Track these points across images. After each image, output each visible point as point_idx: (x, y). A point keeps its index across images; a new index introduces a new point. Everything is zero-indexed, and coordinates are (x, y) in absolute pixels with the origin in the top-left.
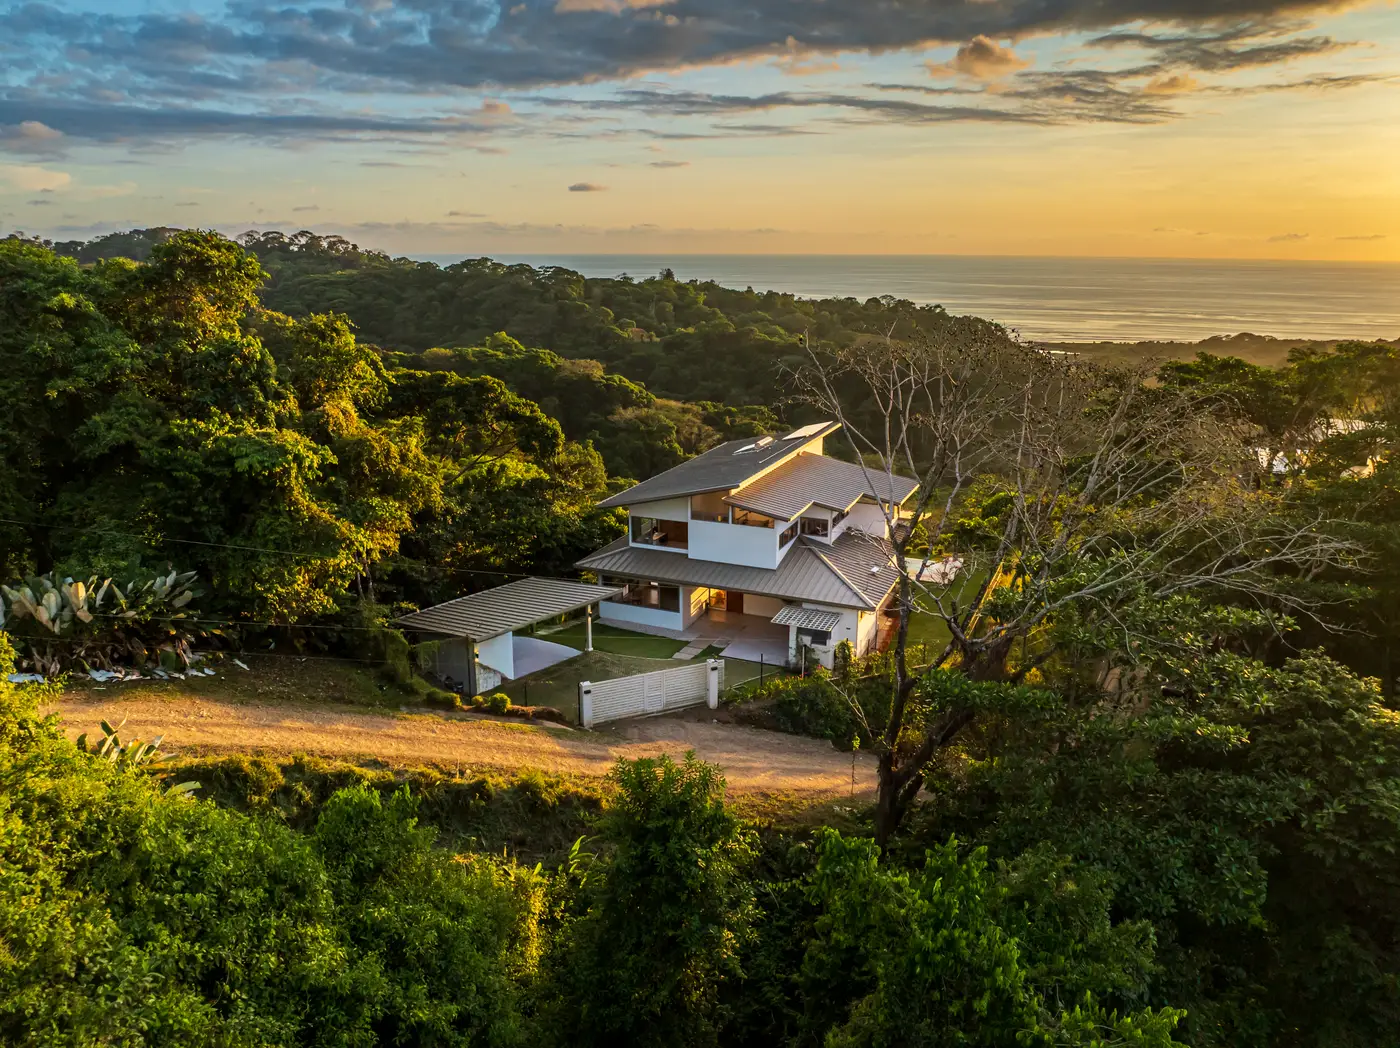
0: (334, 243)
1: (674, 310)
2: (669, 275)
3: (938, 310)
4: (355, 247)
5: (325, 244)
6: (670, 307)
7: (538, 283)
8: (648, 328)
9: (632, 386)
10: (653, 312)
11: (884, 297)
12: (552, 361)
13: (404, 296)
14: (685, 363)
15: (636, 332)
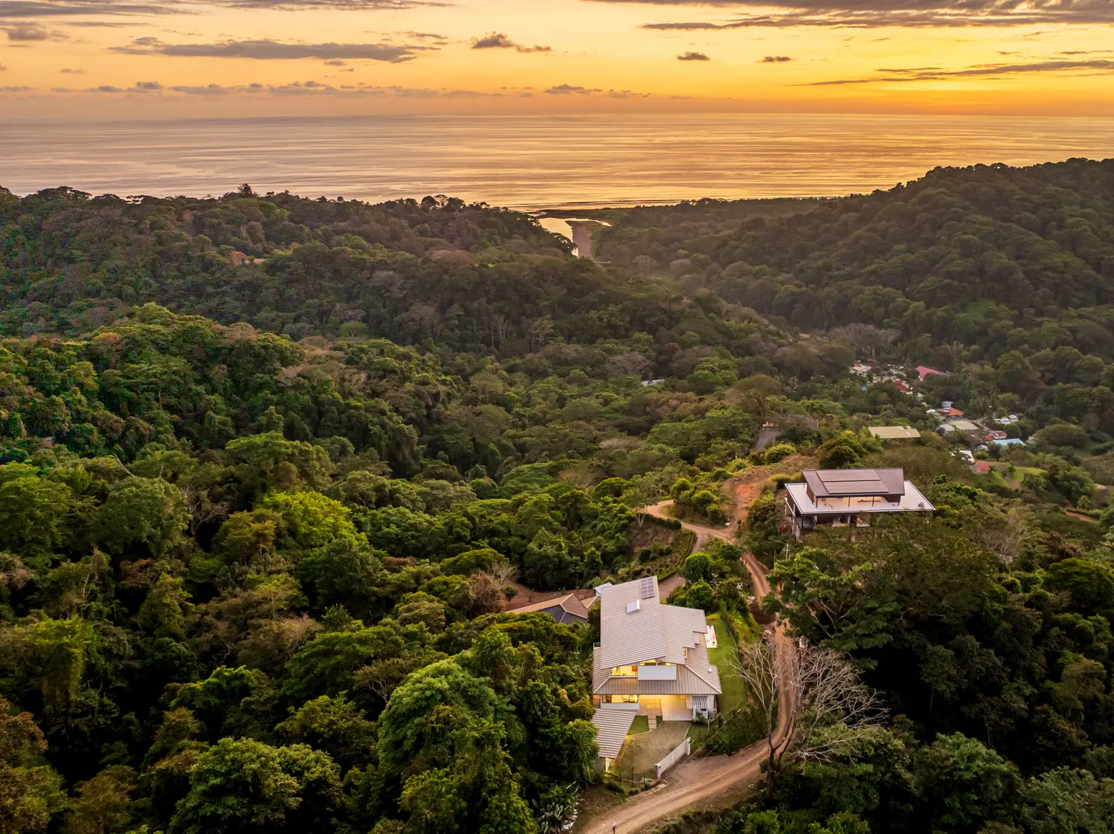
1: (263, 228)
2: (247, 188)
3: (484, 207)
6: (259, 226)
8: (245, 250)
10: (245, 232)
14: (289, 282)
15: (237, 257)
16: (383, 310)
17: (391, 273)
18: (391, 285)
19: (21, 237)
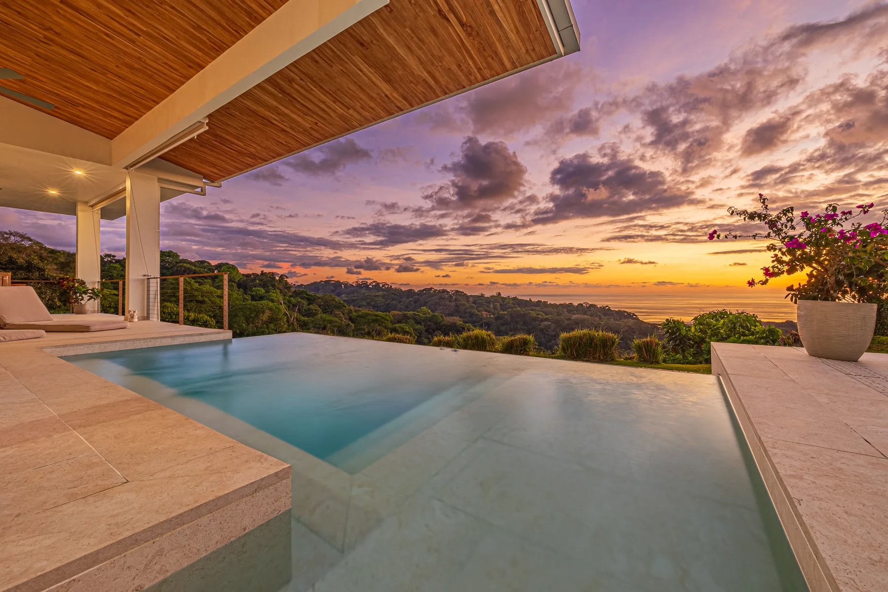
0: (384, 285)
1: (500, 306)
2: (499, 294)
3: (607, 308)
4: (391, 286)
5: (381, 285)
6: (498, 304)
7: (449, 295)
8: (489, 312)
10: (492, 306)
11: (584, 303)
12: (442, 318)
13: (402, 300)
14: (503, 325)
15: (484, 313)
16: (543, 339)
17: (549, 323)
18: (549, 328)
19: (413, 303)
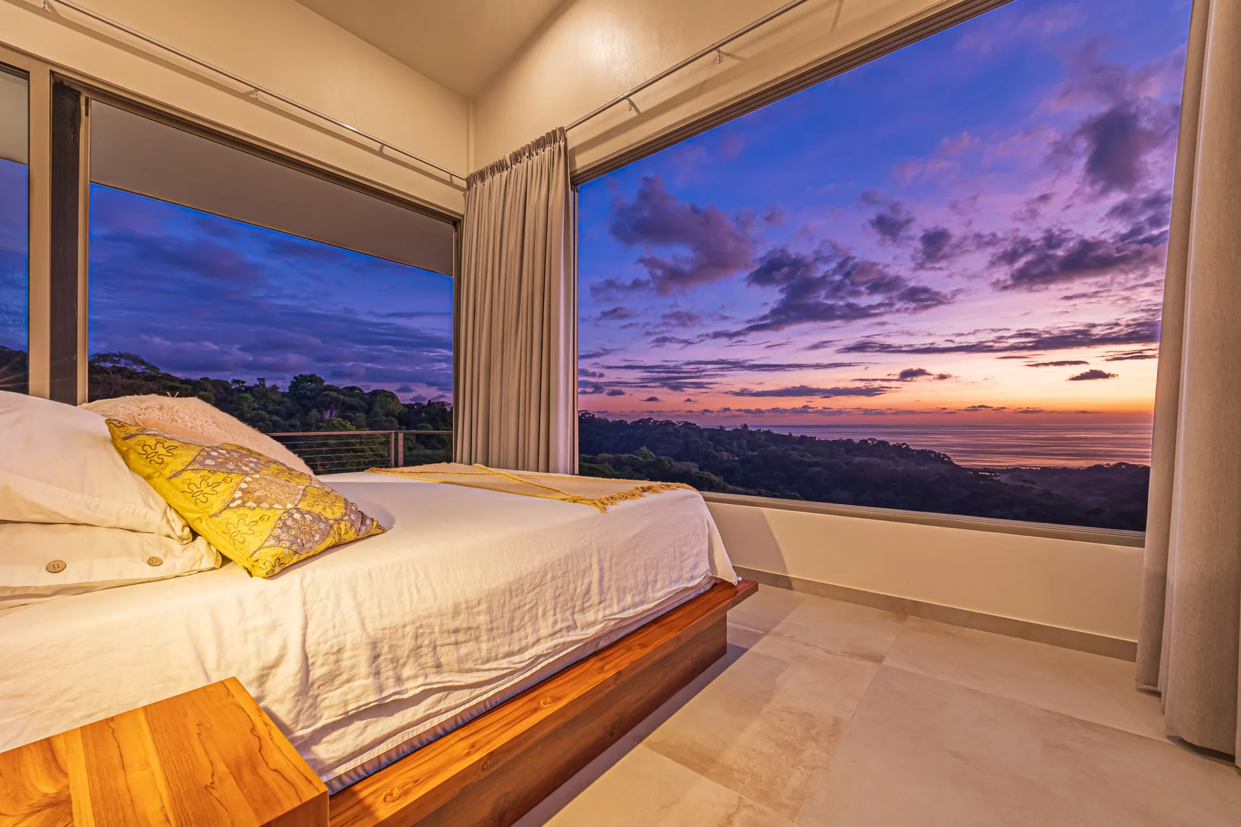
0: (584, 414)
1: (747, 443)
2: (746, 426)
3: (904, 446)
4: (593, 415)
6: (745, 441)
7: (676, 429)
8: (732, 452)
9: (716, 478)
10: (735, 444)
11: (870, 439)
12: (670, 463)
13: (610, 435)
14: (752, 471)
15: (725, 454)
17: (820, 469)
19: (624, 439)
